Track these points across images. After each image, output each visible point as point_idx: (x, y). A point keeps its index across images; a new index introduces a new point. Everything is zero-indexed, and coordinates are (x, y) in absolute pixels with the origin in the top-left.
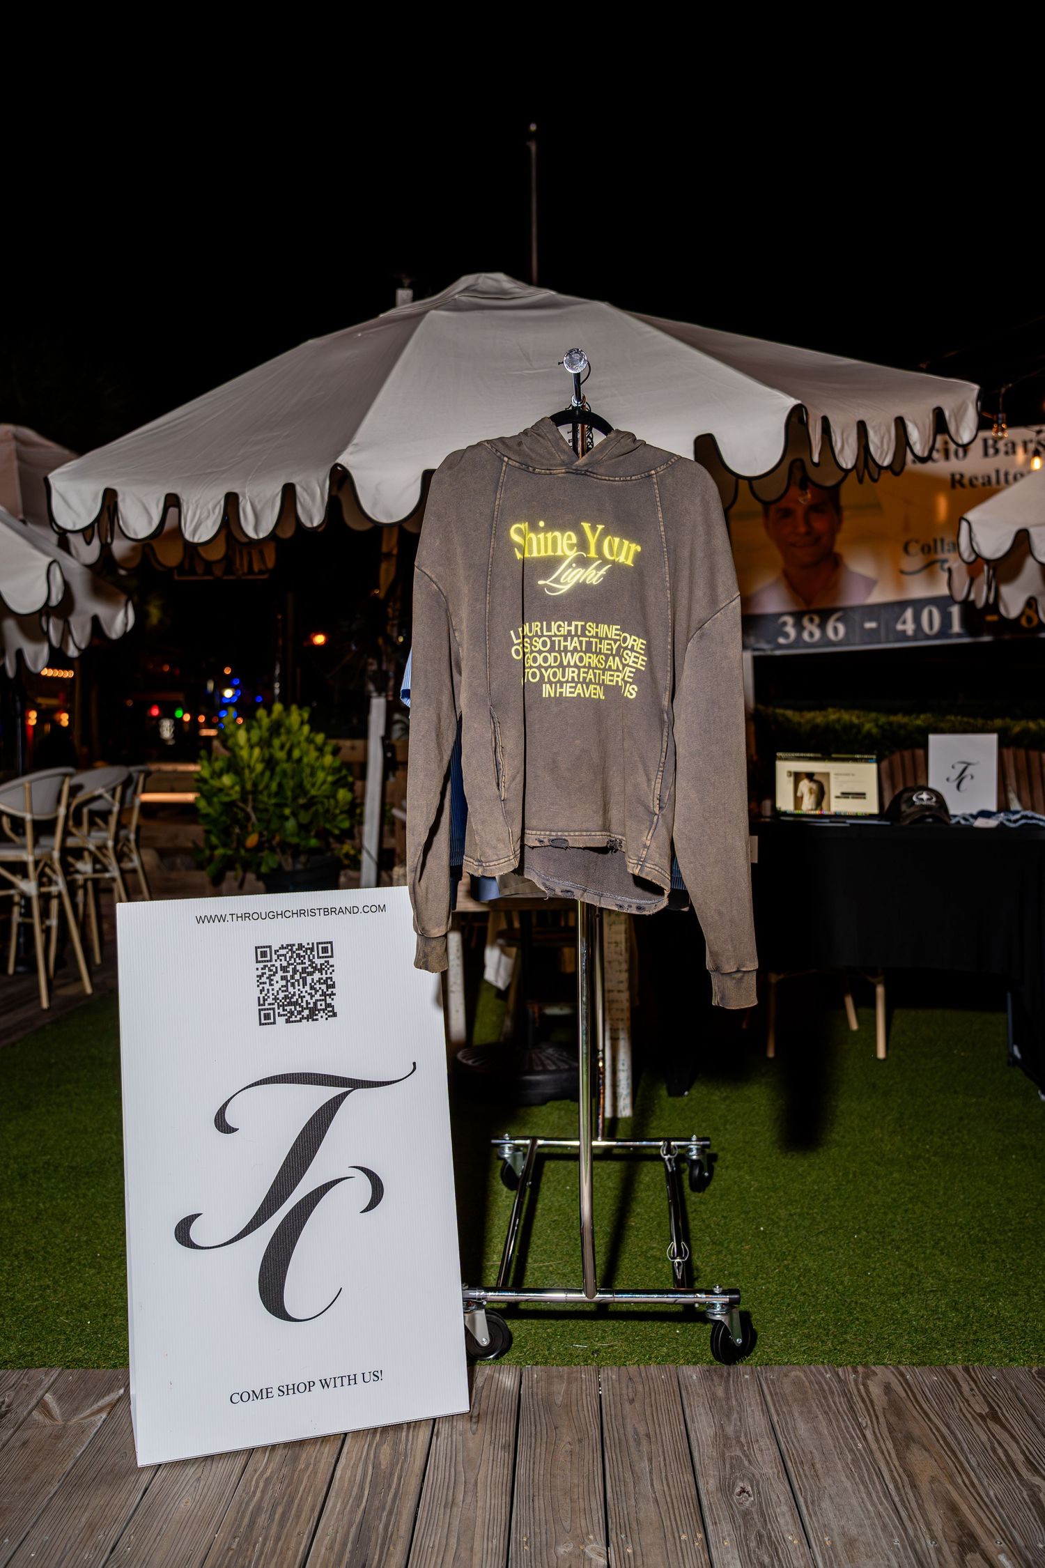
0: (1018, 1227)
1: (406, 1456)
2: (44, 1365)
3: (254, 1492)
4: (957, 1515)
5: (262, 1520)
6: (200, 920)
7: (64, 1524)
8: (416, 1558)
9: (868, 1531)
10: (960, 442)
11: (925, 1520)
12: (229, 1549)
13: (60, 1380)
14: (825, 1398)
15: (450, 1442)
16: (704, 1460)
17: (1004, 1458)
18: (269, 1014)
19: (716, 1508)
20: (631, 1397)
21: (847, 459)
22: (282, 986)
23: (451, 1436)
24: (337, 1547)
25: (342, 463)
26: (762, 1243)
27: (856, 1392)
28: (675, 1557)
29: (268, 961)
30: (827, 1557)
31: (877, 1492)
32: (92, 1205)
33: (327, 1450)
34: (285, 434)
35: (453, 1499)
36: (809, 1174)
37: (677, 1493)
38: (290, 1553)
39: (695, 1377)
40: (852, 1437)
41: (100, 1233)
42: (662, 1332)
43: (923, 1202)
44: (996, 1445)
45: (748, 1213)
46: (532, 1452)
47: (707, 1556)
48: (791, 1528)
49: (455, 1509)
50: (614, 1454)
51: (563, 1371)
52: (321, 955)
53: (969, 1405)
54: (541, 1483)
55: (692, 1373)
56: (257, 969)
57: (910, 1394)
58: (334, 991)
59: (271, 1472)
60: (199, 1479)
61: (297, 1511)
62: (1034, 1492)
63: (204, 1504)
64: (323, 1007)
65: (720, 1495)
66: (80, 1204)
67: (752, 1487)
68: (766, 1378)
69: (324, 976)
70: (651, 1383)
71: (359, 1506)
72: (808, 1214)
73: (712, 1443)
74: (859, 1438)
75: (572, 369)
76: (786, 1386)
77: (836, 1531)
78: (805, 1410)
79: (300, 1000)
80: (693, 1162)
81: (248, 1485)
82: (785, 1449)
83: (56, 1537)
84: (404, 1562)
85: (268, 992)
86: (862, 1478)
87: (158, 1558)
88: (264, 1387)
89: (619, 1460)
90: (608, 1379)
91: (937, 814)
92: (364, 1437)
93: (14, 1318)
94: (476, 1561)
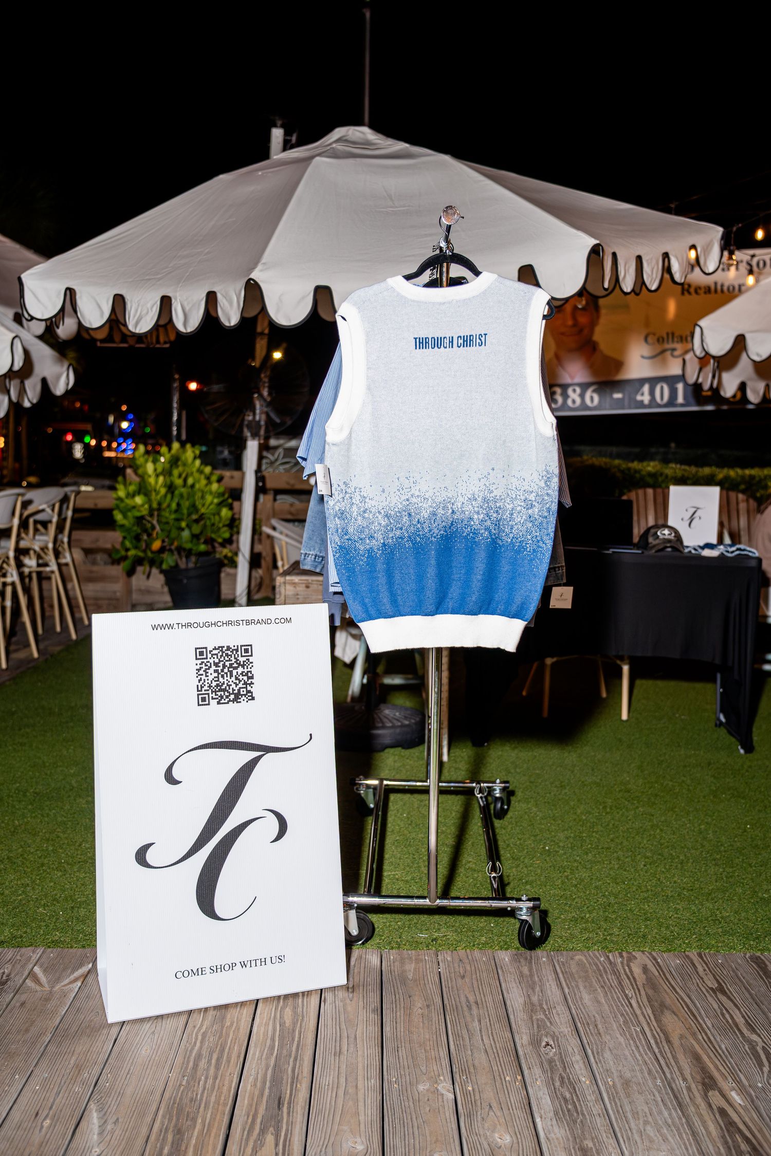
0: (730, 848)
1: (303, 1017)
2: (32, 945)
3: (195, 1043)
4: (701, 1063)
5: (203, 1064)
6: (154, 627)
7: (58, 1065)
8: (317, 1093)
9: (638, 1074)
10: (707, 272)
11: (678, 1067)
12: (180, 1085)
13: (45, 956)
14: (601, 975)
15: (334, 1007)
16: (518, 1021)
17: (730, 1021)
18: (205, 701)
19: (529, 1056)
20: (461, 972)
21: (628, 284)
22: (215, 677)
23: (335, 1001)
24: (259, 1084)
25: (254, 278)
26: (548, 859)
27: (623, 972)
28: (502, 1092)
29: (204, 659)
30: (610, 1093)
31: (643, 1047)
32: (54, 823)
33: (245, 1011)
34: (206, 251)
35: (340, 1050)
36: (578, 807)
37: (501, 1046)
38: (225, 1088)
39: (507, 960)
40: (622, 1005)
41: (63, 844)
42: (481, 925)
44: (724, 1011)
45: (535, 836)
46: (394, 1015)
47: (525, 1092)
48: (584, 1072)
49: (342, 1056)
50: (453, 1017)
51: (412, 954)
52: (243, 654)
53: (704, 982)
54: (402, 1038)
55: (505, 957)
57: (661, 973)
58: (253, 681)
59: (206, 1028)
60: (153, 1032)
61: (227, 1057)
62: (753, 1046)
63: (159, 1051)
64: (245, 693)
65: (531, 1047)
66: (45, 822)
67: (554, 1042)
68: (558, 960)
69: (246, 670)
70: (476, 964)
71: (272, 1055)
73: (523, 1009)
74: (627, 1006)
75: (448, 221)
76: (572, 966)
77: (616, 1074)
78: (587, 984)
79: (228, 687)
80: (497, 798)
81: (190, 1037)
82: (575, 1014)
83: (53, 1075)
84: (308, 1096)
85: (205, 682)
86: (631, 1035)
87: (129, 1091)
88: (200, 967)
89: (457, 1021)
90: (445, 960)
91: (675, 545)
92: (272, 1002)
93: (5, 909)
94: (361, 1095)
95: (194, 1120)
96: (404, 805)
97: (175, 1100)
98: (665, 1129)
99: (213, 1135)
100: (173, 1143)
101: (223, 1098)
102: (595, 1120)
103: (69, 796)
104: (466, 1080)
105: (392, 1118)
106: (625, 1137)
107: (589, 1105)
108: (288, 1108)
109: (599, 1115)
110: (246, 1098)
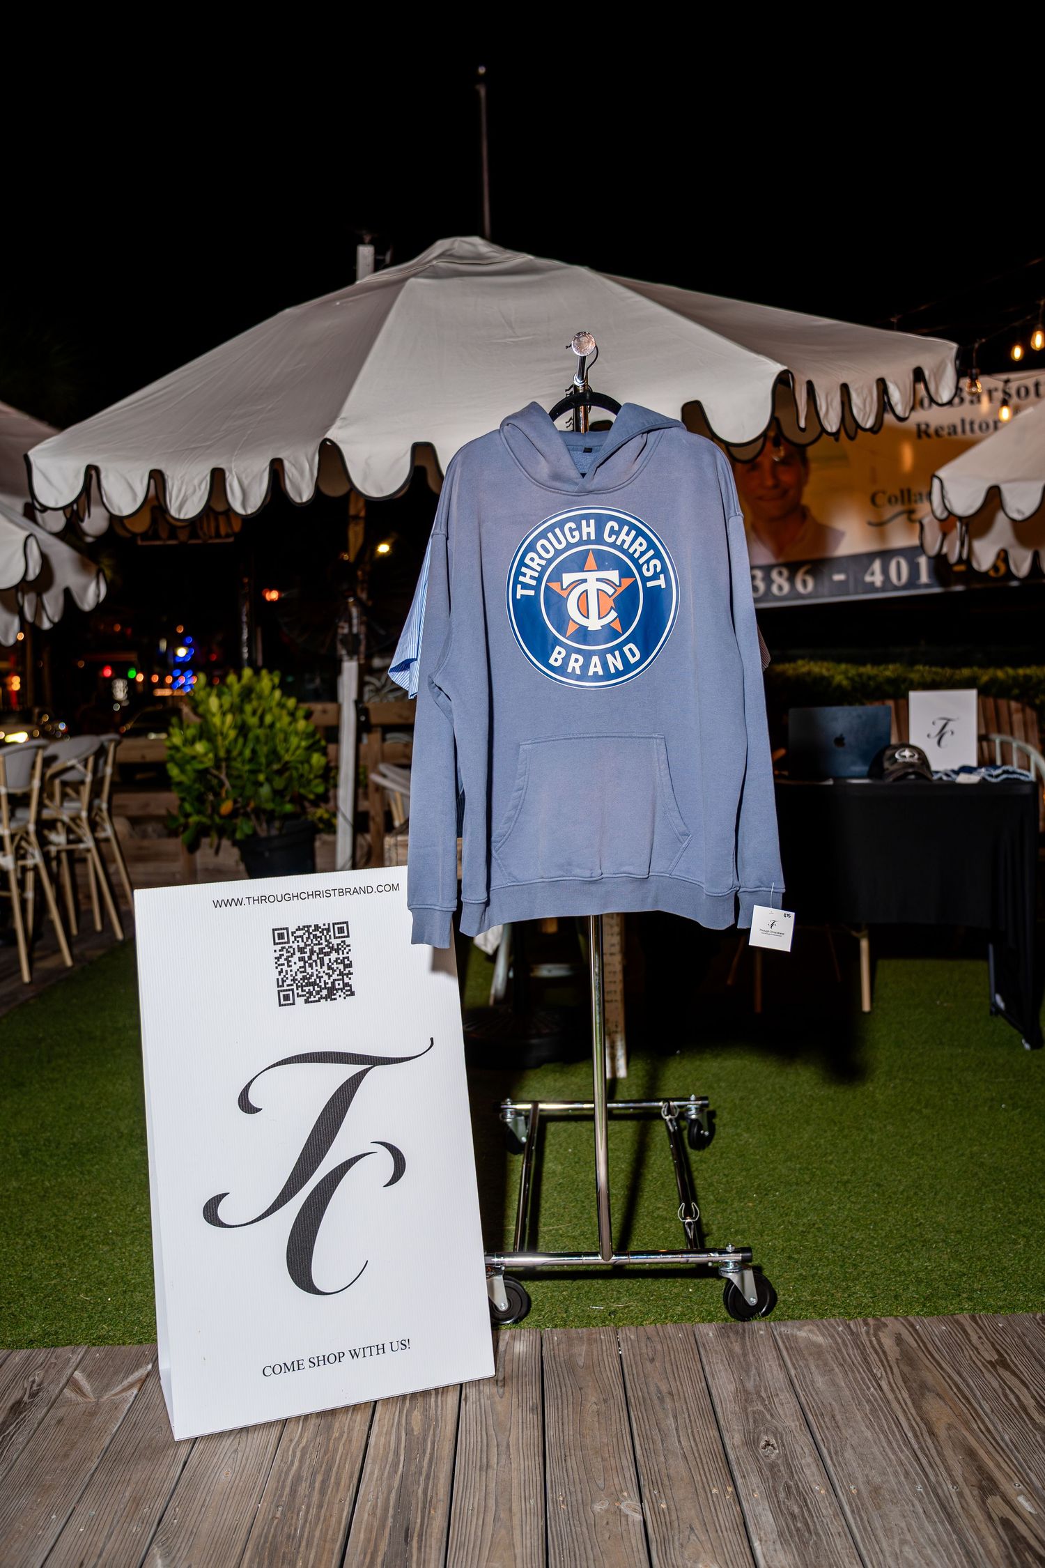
1: (437, 1422)
2: (70, 1344)
3: (292, 1462)
4: (976, 1460)
5: (303, 1489)
6: (217, 904)
7: (108, 1499)
8: (457, 1520)
9: (892, 1478)
10: (940, 402)
11: (945, 1466)
12: (274, 1518)
13: (88, 1357)
14: (839, 1350)
15: (478, 1407)
16: (727, 1416)
17: (1015, 1403)
18: (288, 995)
19: (743, 1461)
20: (650, 1354)
21: (832, 423)
22: (300, 967)
23: (479, 1399)
24: (379, 1512)
25: (332, 438)
27: (868, 1344)
28: (708, 1509)
29: (285, 943)
30: (854, 1505)
31: (897, 1441)
33: (359, 1417)
34: (270, 407)
35: (488, 1462)
36: (805, 1129)
37: (705, 1448)
38: (334, 1519)
39: (711, 1335)
40: (868, 1388)
41: (110, 1209)
42: (675, 1291)
44: (1008, 1391)
45: (749, 1170)
46: (560, 1414)
47: (738, 1508)
48: (818, 1478)
49: (490, 1472)
50: (639, 1413)
51: (582, 1333)
52: (337, 935)
53: (979, 1353)
54: (572, 1444)
55: (708, 1331)
56: (275, 951)
57: (921, 1345)
58: (351, 970)
59: (307, 1442)
60: (236, 1451)
61: (336, 1479)
63: (244, 1475)
64: (341, 986)
65: (746, 1449)
66: (86, 1180)
67: (776, 1440)
68: (780, 1333)
69: (341, 956)
70: (669, 1342)
71: (396, 1473)
73: (734, 1399)
74: (875, 1389)
75: (581, 352)
76: (800, 1340)
78: (820, 1363)
79: (318, 980)
80: (692, 1120)
81: (285, 1454)
82: (804, 1402)
83: (102, 1513)
84: (446, 1524)
85: (287, 974)
86: (881, 1427)
87: (205, 1528)
88: (296, 1360)
89: (645, 1418)
90: (627, 1339)
91: (920, 771)
92: (394, 1404)
93: (34, 1298)
94: (516, 1521)
95: (293, 1563)
96: (570, 1136)
97: (266, 1537)
98: (928, 1548)
101: (330, 1532)
102: (834, 1541)
103: (118, 1146)
104: (658, 1495)
105: (559, 1549)
106: (874, 1561)
107: (825, 1521)
108: (418, 1542)
109: (839, 1534)
110: (363, 1531)
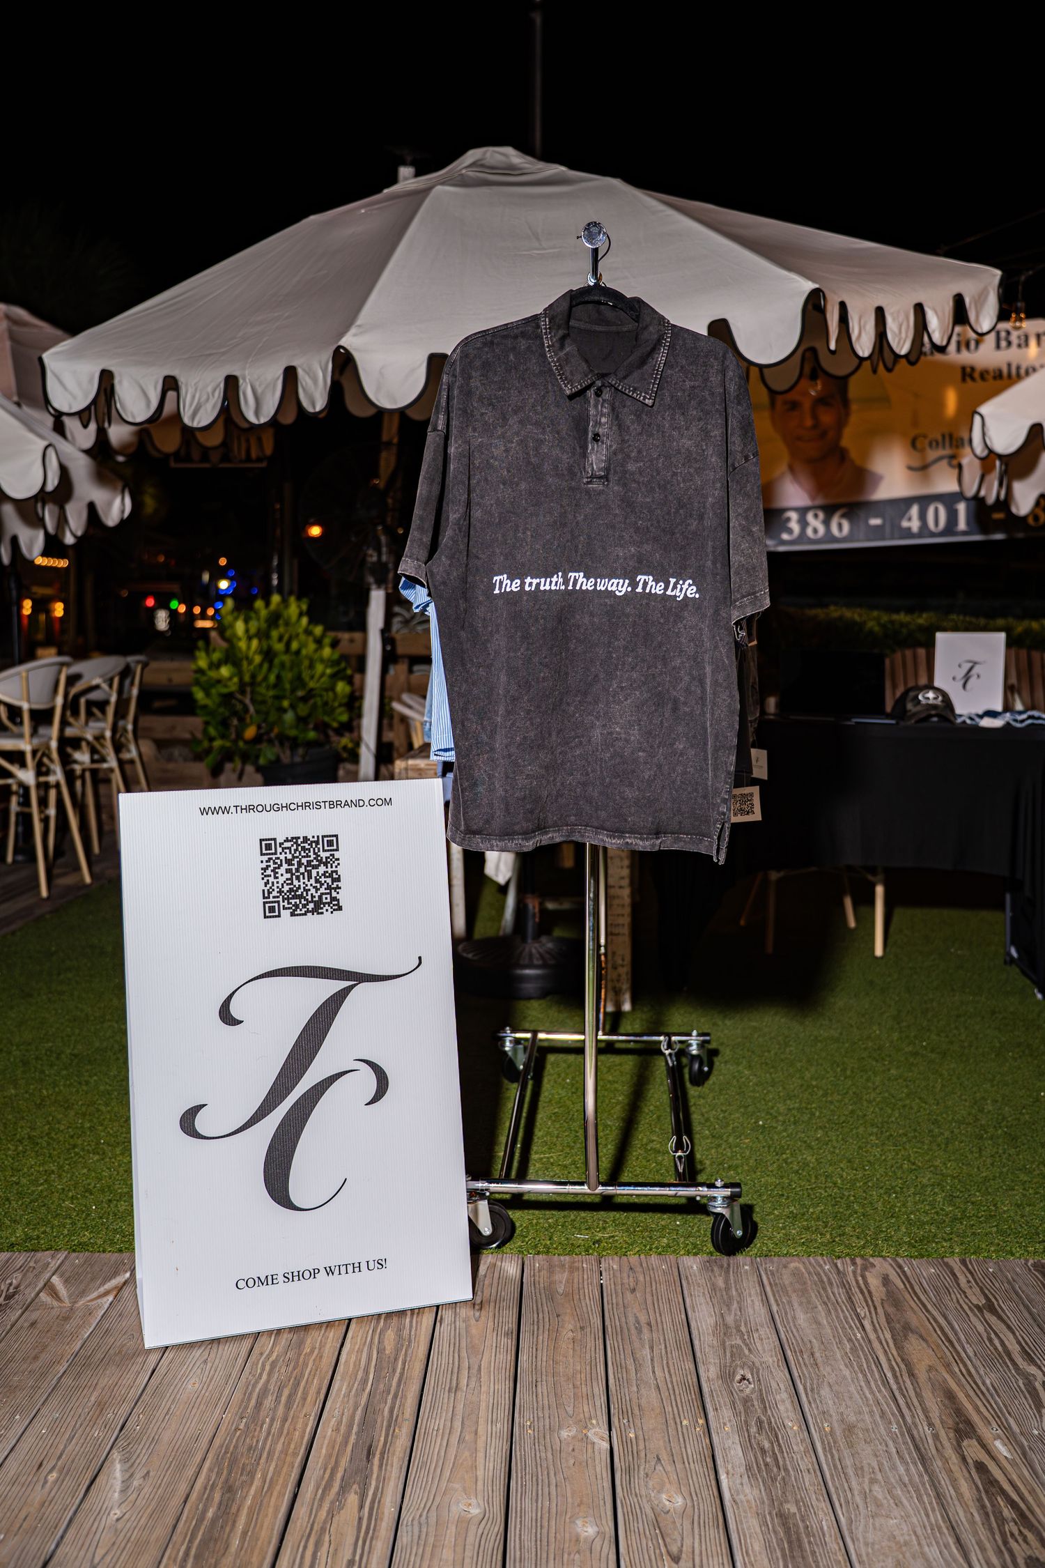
1: (410, 1342)
2: (51, 1248)
3: (261, 1374)
4: (955, 1404)
5: (268, 1402)
6: (204, 811)
7: (73, 1403)
8: (421, 1443)
9: (867, 1417)
10: (980, 331)
11: (922, 1408)
12: (237, 1429)
13: (67, 1263)
14: (824, 1289)
15: (453, 1330)
16: (705, 1348)
17: (1000, 1348)
18: (273, 907)
19: (717, 1394)
20: (631, 1284)
21: (864, 345)
22: (287, 879)
23: (455, 1323)
24: (343, 1428)
25: (345, 346)
26: (761, 1137)
27: (854, 1283)
28: (676, 1440)
29: (272, 854)
30: (826, 1443)
31: (875, 1381)
32: (95, 1092)
33: (331, 1335)
34: (286, 315)
35: (457, 1384)
36: (807, 1069)
37: (679, 1379)
38: (297, 1433)
39: (695, 1268)
40: (851, 1327)
41: (104, 1119)
42: (663, 1223)
43: (920, 1098)
44: (993, 1336)
45: (746, 1107)
46: (535, 1338)
47: (708, 1441)
48: (792, 1415)
49: (459, 1394)
50: (615, 1342)
51: (565, 1260)
52: (326, 848)
53: (966, 1297)
54: (544, 1370)
55: (692, 1264)
56: (262, 862)
57: (908, 1286)
58: (340, 884)
59: (277, 1356)
60: (205, 1362)
61: (303, 1393)
62: (1030, 1382)
63: (211, 1386)
64: (329, 900)
65: (720, 1382)
66: (83, 1091)
67: (752, 1375)
68: (766, 1269)
69: (329, 870)
70: (651, 1273)
71: (363, 1390)
72: (807, 1108)
73: (713, 1332)
74: (858, 1328)
75: (592, 244)
76: (785, 1277)
77: (835, 1417)
78: (804, 1300)
79: (305, 893)
80: (693, 1056)
81: (254, 1367)
82: (784, 1338)
83: (65, 1416)
84: (409, 1444)
85: (273, 885)
86: (860, 1366)
87: (166, 1437)
88: (269, 1274)
89: (621, 1350)
90: (609, 1268)
91: (944, 713)
92: (369, 1323)
93: (20, 1203)
94: (481, 1444)
95: (252, 1475)
96: (569, 1067)
97: (227, 1448)
98: (899, 1489)
99: (275, 1494)
100: (220, 1503)
101: (292, 1446)
102: (803, 1478)
103: (118, 1059)
104: (627, 1424)
105: (522, 1473)
106: (842, 1499)
107: (795, 1457)
108: (380, 1460)
109: (808, 1471)
110: (325, 1446)
